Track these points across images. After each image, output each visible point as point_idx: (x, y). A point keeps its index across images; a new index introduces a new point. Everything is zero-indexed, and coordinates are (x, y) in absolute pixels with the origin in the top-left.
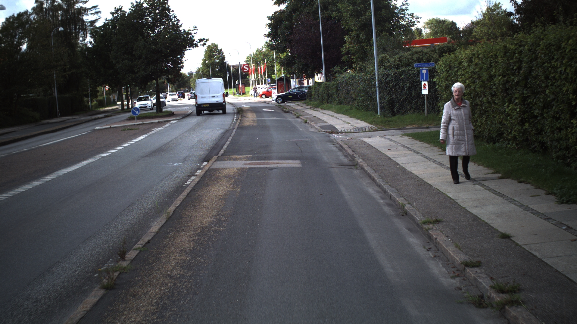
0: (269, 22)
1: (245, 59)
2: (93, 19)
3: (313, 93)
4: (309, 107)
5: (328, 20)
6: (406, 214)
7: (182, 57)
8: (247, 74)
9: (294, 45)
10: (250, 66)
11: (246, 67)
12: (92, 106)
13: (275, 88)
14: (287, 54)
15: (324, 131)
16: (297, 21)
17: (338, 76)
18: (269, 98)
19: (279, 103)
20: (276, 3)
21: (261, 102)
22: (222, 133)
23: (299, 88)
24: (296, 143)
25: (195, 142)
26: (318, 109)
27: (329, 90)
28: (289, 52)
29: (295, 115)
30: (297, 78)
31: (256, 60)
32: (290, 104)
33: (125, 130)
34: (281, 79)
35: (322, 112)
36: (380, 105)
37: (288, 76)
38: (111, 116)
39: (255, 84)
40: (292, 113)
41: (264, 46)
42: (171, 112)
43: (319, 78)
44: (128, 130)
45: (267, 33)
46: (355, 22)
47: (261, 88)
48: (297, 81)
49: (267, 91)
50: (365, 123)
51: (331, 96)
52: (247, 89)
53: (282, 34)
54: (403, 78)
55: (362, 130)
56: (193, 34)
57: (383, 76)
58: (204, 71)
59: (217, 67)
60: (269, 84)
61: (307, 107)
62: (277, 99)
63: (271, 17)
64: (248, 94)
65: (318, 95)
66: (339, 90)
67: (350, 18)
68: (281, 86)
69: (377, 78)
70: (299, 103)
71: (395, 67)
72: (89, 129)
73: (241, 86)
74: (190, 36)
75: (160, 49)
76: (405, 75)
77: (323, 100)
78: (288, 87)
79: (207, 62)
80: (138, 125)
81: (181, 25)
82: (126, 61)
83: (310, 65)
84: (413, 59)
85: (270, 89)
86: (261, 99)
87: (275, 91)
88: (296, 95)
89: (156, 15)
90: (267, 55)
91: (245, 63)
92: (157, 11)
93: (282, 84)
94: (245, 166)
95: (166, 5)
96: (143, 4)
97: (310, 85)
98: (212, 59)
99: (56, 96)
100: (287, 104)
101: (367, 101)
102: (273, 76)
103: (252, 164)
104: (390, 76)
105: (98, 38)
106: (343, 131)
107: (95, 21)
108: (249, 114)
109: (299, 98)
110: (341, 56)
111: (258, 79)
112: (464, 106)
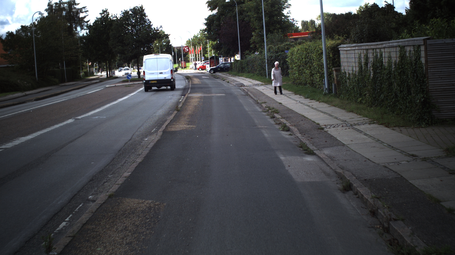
0: (206, 22)
1: (185, 43)
2: (83, 16)
3: (233, 67)
4: (231, 75)
5: (243, 22)
8: (187, 53)
9: (221, 37)
10: (190, 48)
11: (186, 48)
12: (82, 76)
13: (208, 64)
15: (238, 86)
16: (223, 21)
17: (248, 57)
18: (204, 70)
19: (211, 73)
20: (210, 10)
21: (199, 73)
22: (184, 87)
23: (225, 63)
24: (222, 89)
26: (236, 76)
27: (243, 65)
28: (218, 41)
30: (223, 57)
31: (193, 43)
32: (219, 74)
33: (127, 87)
34: (212, 58)
36: (268, 73)
37: (217, 55)
40: (220, 79)
41: (199, 33)
43: (238, 57)
45: (204, 28)
48: (223, 59)
49: (203, 66)
50: (259, 82)
51: (244, 68)
52: (187, 64)
53: (214, 30)
54: (279, 58)
55: (257, 85)
56: (160, 31)
57: (270, 57)
59: (165, 48)
60: (203, 61)
61: (229, 75)
62: (210, 70)
63: (207, 19)
64: (188, 68)
65: (236, 68)
66: (248, 65)
67: (255, 21)
68: (212, 62)
69: (266, 58)
71: (276, 52)
72: (103, 87)
73: (183, 62)
74: (158, 32)
75: (141, 40)
77: (239, 71)
78: (217, 63)
79: (157, 44)
81: (152, 25)
82: (120, 47)
83: (231, 49)
84: (285, 48)
85: (205, 64)
86: (199, 71)
87: (208, 66)
88: (223, 68)
89: (137, 18)
90: (202, 40)
91: (186, 46)
92: (138, 16)
93: (213, 61)
94: (202, 95)
95: (143, 13)
96: (129, 12)
97: (232, 61)
98: (161, 42)
99: (65, 68)
100: (217, 74)
101: (261, 70)
102: (206, 55)
103: (205, 95)
104: (273, 57)
105: (92, 30)
106: (247, 85)
107: (85, 17)
108: (195, 79)
109: (225, 70)
110: (250, 44)
111: (196, 57)
112: (279, 70)
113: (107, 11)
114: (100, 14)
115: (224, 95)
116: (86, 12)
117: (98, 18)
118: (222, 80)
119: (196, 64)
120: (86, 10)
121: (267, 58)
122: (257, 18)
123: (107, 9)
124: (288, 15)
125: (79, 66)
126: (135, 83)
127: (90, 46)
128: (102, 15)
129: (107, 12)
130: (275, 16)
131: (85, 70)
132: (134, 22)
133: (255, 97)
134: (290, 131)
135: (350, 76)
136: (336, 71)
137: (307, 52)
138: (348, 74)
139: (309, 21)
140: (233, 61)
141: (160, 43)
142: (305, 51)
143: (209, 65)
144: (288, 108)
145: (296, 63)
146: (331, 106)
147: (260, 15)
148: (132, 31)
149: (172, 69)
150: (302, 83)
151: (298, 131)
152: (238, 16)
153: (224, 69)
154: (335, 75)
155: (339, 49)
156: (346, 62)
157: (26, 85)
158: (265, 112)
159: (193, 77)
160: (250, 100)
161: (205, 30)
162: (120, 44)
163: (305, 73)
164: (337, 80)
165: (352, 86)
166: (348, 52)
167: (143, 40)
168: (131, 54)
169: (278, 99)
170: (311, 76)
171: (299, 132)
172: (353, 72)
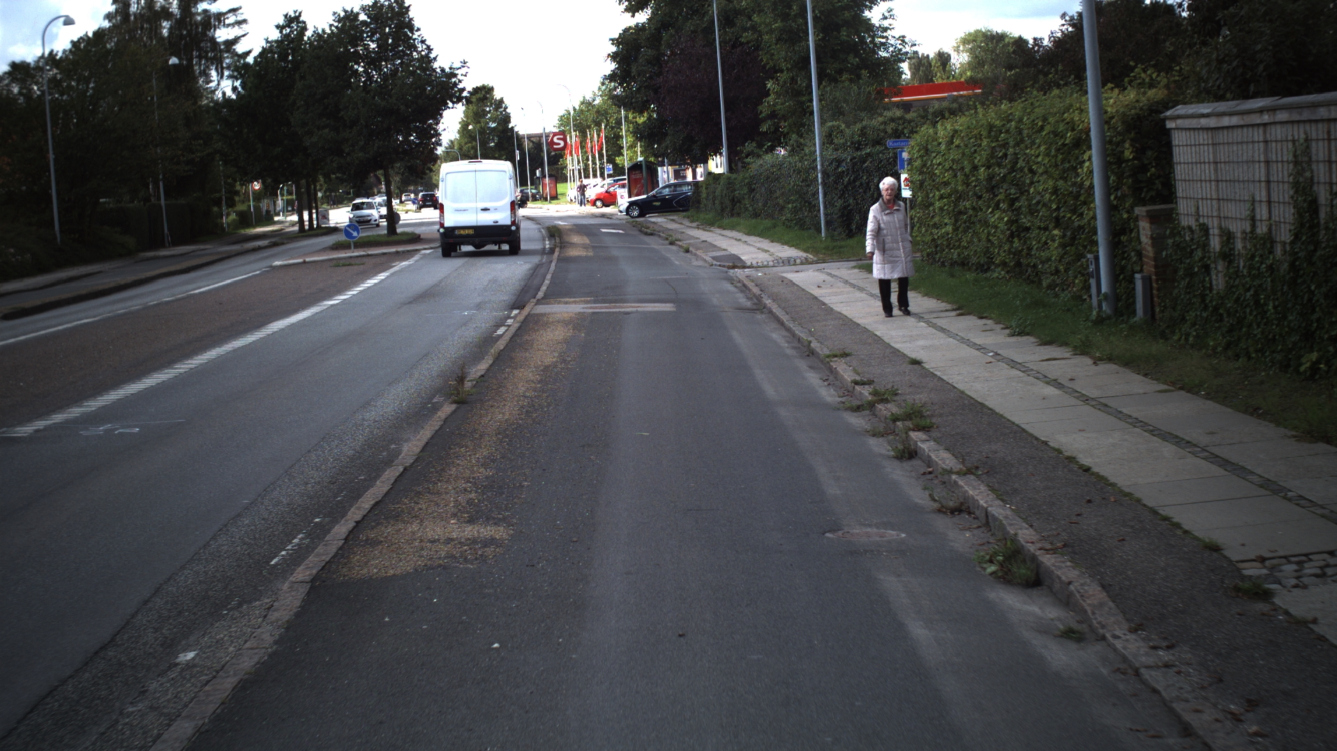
0: (614, 49)
1: (556, 122)
2: (231, 37)
3: (704, 195)
4: (694, 224)
5: (734, 47)
6: (813, 354)
7: (438, 123)
8: (560, 154)
9: (664, 98)
10: (568, 138)
11: (558, 139)
12: (228, 224)
13: (623, 186)
14: (651, 116)
15: (720, 266)
16: (669, 46)
17: (752, 162)
18: (612, 206)
19: (633, 217)
20: (627, 10)
21: (594, 216)
22: (530, 269)
23: (675, 185)
24: (666, 281)
25: (485, 284)
26: (712, 229)
27: (735, 190)
28: (655, 111)
29: (667, 239)
30: (669, 165)
31: (580, 123)
32: (657, 220)
33: (338, 266)
34: (636, 167)
35: (720, 234)
36: (826, 218)
37: (652, 159)
38: (283, 244)
39: (580, 178)
40: (659, 236)
41: (597, 92)
42: (413, 234)
43: (717, 165)
44: (344, 265)
45: (608, 72)
46: (786, 52)
47: (592, 186)
48: (671, 169)
49: (606, 192)
50: (796, 251)
51: (740, 202)
52: (561, 188)
53: (639, 75)
54: (867, 167)
55: (789, 262)
56: (460, 77)
57: (831, 163)
58: (465, 148)
59: (493, 139)
60: (609, 176)
61: (690, 225)
62: (628, 208)
63: (617, 40)
64: (562, 199)
65: (714, 201)
66: (754, 189)
67: (776, 44)
68: (636, 180)
69: (819, 167)
70: (675, 217)
71: (854, 147)
72: (264, 264)
73: (547, 180)
74: (453, 80)
75: (395, 107)
76: (871, 162)
77: (723, 210)
78: (653, 182)
79: (470, 127)
80: (357, 257)
81: (435, 59)
82: (327, 130)
83: (697, 138)
84: (886, 132)
85: (613, 188)
86: (594, 210)
87: (624, 192)
88: (670, 201)
89: (384, 37)
90: (606, 113)
91: (557, 130)
92: (387, 30)
93: (638, 176)
94: (585, 310)
95: (405, 18)
96: (358, 14)
97: (699, 178)
98: (482, 120)
99: (163, 202)
100: (650, 219)
101: (801, 209)
102: (618, 160)
103: (596, 308)
104: (844, 164)
105: (252, 79)
106: (755, 265)
107: (236, 40)
108: (576, 239)
109: (675, 207)
110: (760, 122)
111: (586, 166)
112: (898, 210)
113: (301, 19)
114: (278, 27)
115: (668, 307)
116: (239, 23)
117: (269, 40)
118: (667, 242)
119: (582, 189)
120: (240, 18)
121: (822, 165)
122: (781, 35)
123: (300, 13)
124: (886, 23)
125: (217, 195)
126: (370, 253)
127: (246, 130)
128: (284, 32)
129: (300, 22)
130: (845, 28)
131: (241, 207)
132: (374, 49)
133: (794, 320)
134: (1050, 588)
135: (1233, 243)
136: (1153, 218)
137: (997, 141)
138: (1220, 236)
139: (931, 56)
140: (702, 179)
141: (480, 122)
142: (989, 136)
143: (626, 190)
144: (963, 392)
145: (946, 184)
146: (1165, 387)
147: (793, 24)
148: (370, 78)
149: (513, 199)
150: (968, 262)
151: (1111, 604)
152: (719, 30)
153: (673, 204)
154: (1145, 239)
155: (1170, 125)
156: (1210, 181)
157: (14, 260)
158: (858, 409)
159: (570, 230)
160: (774, 336)
161: (612, 77)
162: (328, 122)
163: (986, 224)
164: (1155, 259)
165: (1252, 292)
166: (1222, 137)
167: (402, 107)
168: (360, 154)
169: (894, 333)
170: (1012, 235)
171: (1126, 626)
172: (1253, 226)
